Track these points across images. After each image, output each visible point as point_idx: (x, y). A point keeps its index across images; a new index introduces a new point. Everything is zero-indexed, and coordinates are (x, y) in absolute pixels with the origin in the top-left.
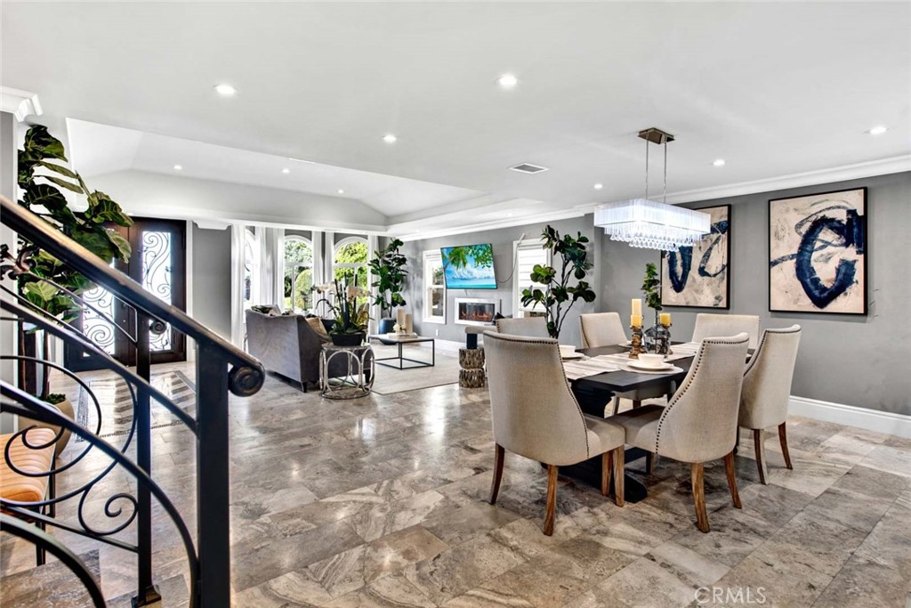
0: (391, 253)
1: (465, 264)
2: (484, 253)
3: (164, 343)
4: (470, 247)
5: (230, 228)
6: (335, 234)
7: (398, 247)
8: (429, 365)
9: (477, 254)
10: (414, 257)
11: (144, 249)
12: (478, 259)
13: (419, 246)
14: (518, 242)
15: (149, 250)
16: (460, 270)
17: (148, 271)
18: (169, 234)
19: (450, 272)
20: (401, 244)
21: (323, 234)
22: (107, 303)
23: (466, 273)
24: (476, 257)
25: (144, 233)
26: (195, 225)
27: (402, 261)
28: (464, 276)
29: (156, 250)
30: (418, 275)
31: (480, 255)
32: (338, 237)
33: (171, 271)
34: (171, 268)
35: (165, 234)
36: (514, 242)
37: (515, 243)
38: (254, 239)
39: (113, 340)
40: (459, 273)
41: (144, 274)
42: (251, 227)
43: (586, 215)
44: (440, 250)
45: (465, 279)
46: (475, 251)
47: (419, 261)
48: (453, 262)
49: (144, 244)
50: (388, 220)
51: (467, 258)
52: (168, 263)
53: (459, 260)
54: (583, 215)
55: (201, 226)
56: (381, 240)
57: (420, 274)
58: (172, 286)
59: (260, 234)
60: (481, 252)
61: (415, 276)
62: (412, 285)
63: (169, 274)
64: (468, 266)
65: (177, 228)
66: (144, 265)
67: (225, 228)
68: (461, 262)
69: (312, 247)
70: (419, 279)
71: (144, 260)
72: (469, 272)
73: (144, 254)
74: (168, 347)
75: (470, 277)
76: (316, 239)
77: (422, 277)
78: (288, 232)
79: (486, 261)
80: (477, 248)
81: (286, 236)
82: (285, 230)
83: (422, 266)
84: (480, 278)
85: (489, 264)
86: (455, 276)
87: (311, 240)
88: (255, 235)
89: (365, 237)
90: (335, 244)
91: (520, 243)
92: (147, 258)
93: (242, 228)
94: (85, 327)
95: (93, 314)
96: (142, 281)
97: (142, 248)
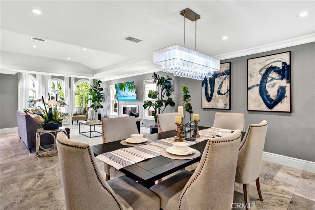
0: (97, 86)
1: (125, 90)
4: (127, 83)
6: (75, 78)
9: (129, 86)
10: (107, 88)
12: (130, 88)
13: (108, 83)
14: (145, 81)
16: (123, 92)
19: (119, 93)
20: (101, 82)
21: (70, 78)
23: (125, 94)
27: (101, 89)
28: (124, 95)
31: (130, 86)
32: (76, 80)
38: (36, 80)
40: (122, 94)
42: (34, 74)
44: (114, 85)
45: (125, 96)
46: (128, 85)
47: (108, 89)
48: (120, 89)
50: (94, 72)
51: (126, 87)
53: (122, 88)
56: (94, 80)
60: (131, 85)
61: (107, 96)
62: (106, 99)
64: (126, 90)
67: (15, 74)
68: (123, 89)
69: (64, 83)
70: (109, 97)
72: (126, 93)
75: (127, 95)
76: (67, 80)
77: (109, 96)
78: (53, 77)
79: (132, 89)
80: (129, 83)
81: (52, 78)
82: (52, 76)
83: (110, 91)
84: (130, 96)
85: (134, 90)
86: (121, 95)
87: (64, 81)
88: (36, 78)
89: (88, 80)
90: (75, 82)
91: (146, 81)
93: (27, 74)
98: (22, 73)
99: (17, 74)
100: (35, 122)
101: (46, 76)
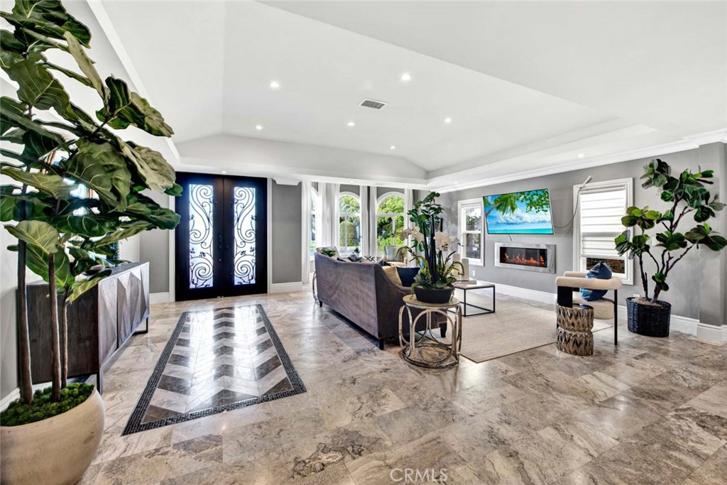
0: (429, 203)
1: (513, 209)
2: (540, 198)
3: (250, 278)
4: (522, 193)
5: (300, 184)
7: (435, 198)
8: (490, 312)
9: (530, 199)
10: (449, 207)
11: (235, 202)
12: (531, 204)
13: (455, 197)
14: (581, 186)
15: (239, 202)
16: (507, 215)
17: (238, 219)
18: (254, 189)
19: (493, 217)
20: (438, 195)
21: (369, 188)
22: (208, 245)
23: (514, 218)
24: (528, 202)
25: (236, 188)
26: (274, 181)
27: (438, 210)
28: (511, 221)
29: (244, 202)
30: (452, 222)
31: (535, 200)
32: (381, 191)
33: (256, 220)
34: (256, 217)
35: (251, 189)
36: (574, 186)
37: (576, 188)
38: (318, 195)
39: (212, 275)
40: (505, 218)
41: (235, 222)
42: (315, 183)
43: (700, 146)
44: (482, 198)
45: (512, 224)
46: (528, 197)
47: (453, 209)
48: (498, 208)
49: (235, 197)
50: (428, 175)
51: (517, 203)
52: (253, 213)
53: (506, 206)
54: (698, 147)
55: (278, 182)
56: (415, 193)
57: (455, 221)
58: (256, 231)
59: (322, 188)
60: (536, 197)
61: (450, 222)
63: (254, 222)
64: (518, 211)
65: (260, 183)
66: (235, 214)
67: (296, 184)
68: (509, 207)
69: (359, 200)
70: (454, 225)
71: (235, 210)
72: (517, 217)
73: (235, 205)
74: (253, 282)
75: (519, 221)
76: (363, 192)
77: (457, 224)
78: (344, 188)
79: (542, 206)
80: (531, 193)
81: (341, 191)
82: (341, 185)
83: (457, 214)
84: (532, 223)
85: (545, 209)
86: (500, 222)
87: (359, 195)
88: (317, 190)
89: (402, 191)
90: (378, 198)
91: (584, 187)
92: (238, 209)
93: (309, 185)
94: (191, 264)
95: (197, 254)
96: (234, 227)
97: (234, 201)
101: (333, 187)
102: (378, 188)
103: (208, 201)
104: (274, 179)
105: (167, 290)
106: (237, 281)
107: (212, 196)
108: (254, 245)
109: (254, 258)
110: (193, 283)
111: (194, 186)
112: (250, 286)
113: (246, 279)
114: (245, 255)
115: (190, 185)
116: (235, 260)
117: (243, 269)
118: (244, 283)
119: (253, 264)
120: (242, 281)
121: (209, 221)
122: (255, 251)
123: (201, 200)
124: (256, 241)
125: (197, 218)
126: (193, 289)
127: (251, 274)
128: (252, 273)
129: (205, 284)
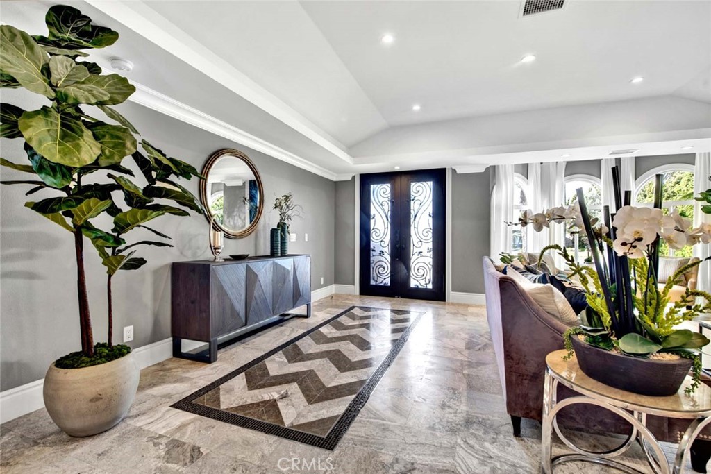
3: (427, 282)
6: (636, 158)
11: (412, 198)
15: (416, 198)
17: (415, 217)
18: (432, 182)
22: (386, 244)
25: (413, 184)
26: (454, 171)
29: (421, 198)
32: (642, 165)
33: (433, 217)
34: (433, 214)
35: (429, 183)
39: (390, 274)
41: (412, 220)
42: (523, 165)
49: (412, 193)
52: (430, 210)
55: (459, 172)
58: (433, 230)
59: (533, 173)
63: (431, 219)
65: (438, 176)
66: (412, 211)
67: (483, 170)
71: (412, 208)
73: (412, 202)
74: (430, 286)
76: (607, 173)
82: (567, 162)
87: (600, 178)
88: (527, 177)
89: (689, 159)
90: (636, 179)
92: (414, 206)
93: (510, 170)
94: (372, 262)
95: (378, 252)
96: (410, 226)
97: (410, 197)
98: (498, 166)
99: (487, 169)
100: (537, 314)
101: (552, 169)
102: (638, 160)
103: (387, 199)
104: (453, 168)
105: (354, 284)
106: (413, 284)
107: (390, 195)
108: (430, 245)
109: (431, 260)
110: (374, 279)
111: (375, 186)
112: (426, 290)
113: (423, 283)
114: (422, 256)
115: (372, 186)
116: (412, 261)
117: (419, 271)
118: (420, 287)
119: (431, 267)
120: (418, 284)
121: (387, 219)
122: (431, 253)
123: (381, 199)
124: (433, 241)
125: (377, 217)
126: (373, 286)
127: (428, 278)
128: (429, 276)
129: (384, 282)
